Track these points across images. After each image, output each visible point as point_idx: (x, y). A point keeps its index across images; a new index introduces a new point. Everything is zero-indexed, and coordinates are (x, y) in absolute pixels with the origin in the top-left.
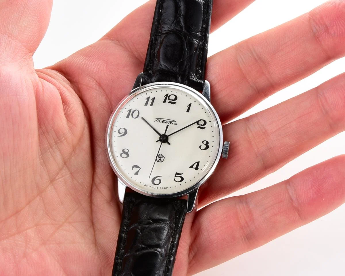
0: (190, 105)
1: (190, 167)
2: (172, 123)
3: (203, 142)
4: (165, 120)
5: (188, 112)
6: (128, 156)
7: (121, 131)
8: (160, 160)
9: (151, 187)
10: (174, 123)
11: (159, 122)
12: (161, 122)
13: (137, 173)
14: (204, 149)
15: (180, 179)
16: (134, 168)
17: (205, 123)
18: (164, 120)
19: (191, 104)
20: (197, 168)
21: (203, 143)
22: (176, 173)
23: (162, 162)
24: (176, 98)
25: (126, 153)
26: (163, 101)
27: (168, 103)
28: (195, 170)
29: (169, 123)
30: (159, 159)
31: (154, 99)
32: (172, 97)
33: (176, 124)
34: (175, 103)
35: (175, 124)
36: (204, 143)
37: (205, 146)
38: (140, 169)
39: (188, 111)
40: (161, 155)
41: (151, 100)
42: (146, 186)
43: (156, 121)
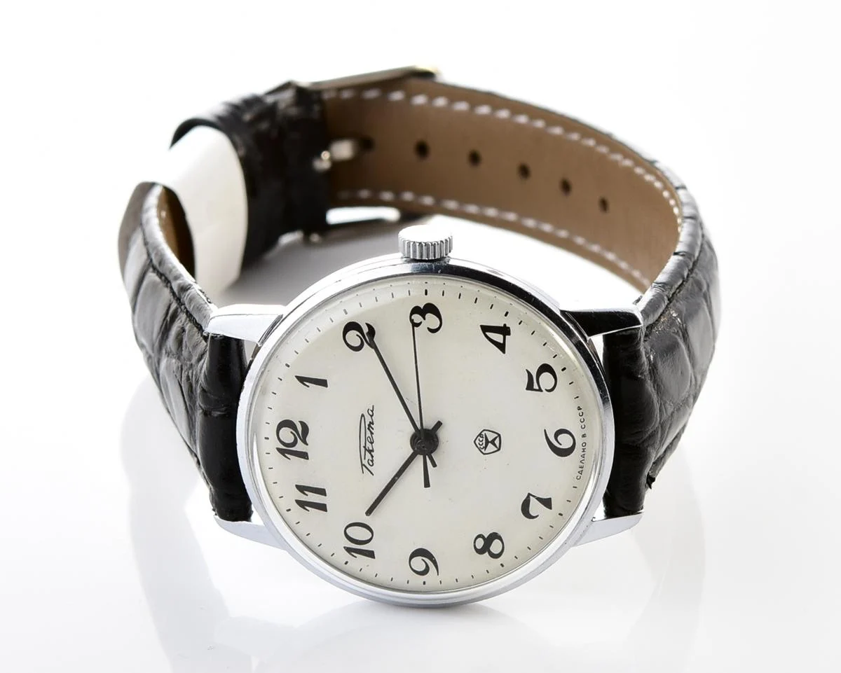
0: (302, 380)
1: (504, 351)
2: (369, 425)
3: (417, 325)
4: (363, 444)
5: (326, 381)
6: (494, 536)
7: (422, 568)
8: (493, 442)
9: (583, 456)
10: (368, 419)
11: (372, 461)
12: (372, 457)
13: (547, 503)
14: (439, 316)
15: (546, 376)
16: (532, 512)
17: (352, 326)
18: (365, 447)
19: (297, 377)
20: (505, 331)
21: (421, 323)
22: (527, 389)
23: (499, 435)
24: (286, 424)
25: (487, 544)
26: (301, 459)
27: (307, 445)
28: (509, 334)
29: (372, 433)
30: (490, 444)
31: (302, 489)
32: (287, 435)
33: (372, 411)
34: (302, 423)
35: (372, 416)
37: (429, 316)
38: (534, 496)
39: (323, 383)
40: (477, 442)
41: (307, 495)
42: (581, 469)
43: (370, 472)
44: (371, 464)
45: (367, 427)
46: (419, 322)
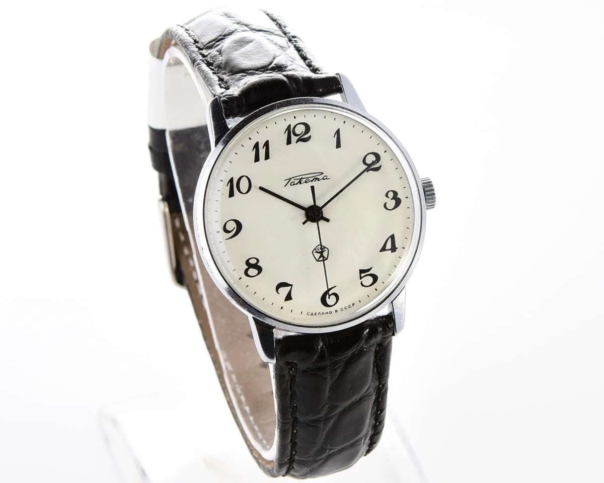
0: (338, 132)
1: (381, 251)
2: (317, 178)
3: (387, 195)
4: (303, 177)
5: (340, 147)
6: (260, 270)
7: (228, 228)
8: (321, 256)
9: (323, 313)
10: (320, 177)
11: (294, 184)
13: (289, 297)
14: (394, 208)
15: (371, 280)
16: (281, 290)
17: (378, 157)
18: (302, 178)
19: (339, 129)
20: (394, 249)
21: (388, 197)
22: (360, 270)
23: (326, 259)
24: (308, 128)
25: (253, 266)
26: (286, 142)
27: (296, 143)
28: (392, 252)
29: (312, 181)
30: (320, 254)
31: (267, 144)
32: (300, 129)
33: (326, 179)
34: (310, 137)
35: (323, 179)
36: (389, 195)
37: (394, 201)
38: (291, 288)
39: (338, 145)
40: (320, 246)
41: (263, 148)
42: (314, 314)
43: (287, 184)
44: (292, 184)
45: (316, 177)
46: (389, 196)
